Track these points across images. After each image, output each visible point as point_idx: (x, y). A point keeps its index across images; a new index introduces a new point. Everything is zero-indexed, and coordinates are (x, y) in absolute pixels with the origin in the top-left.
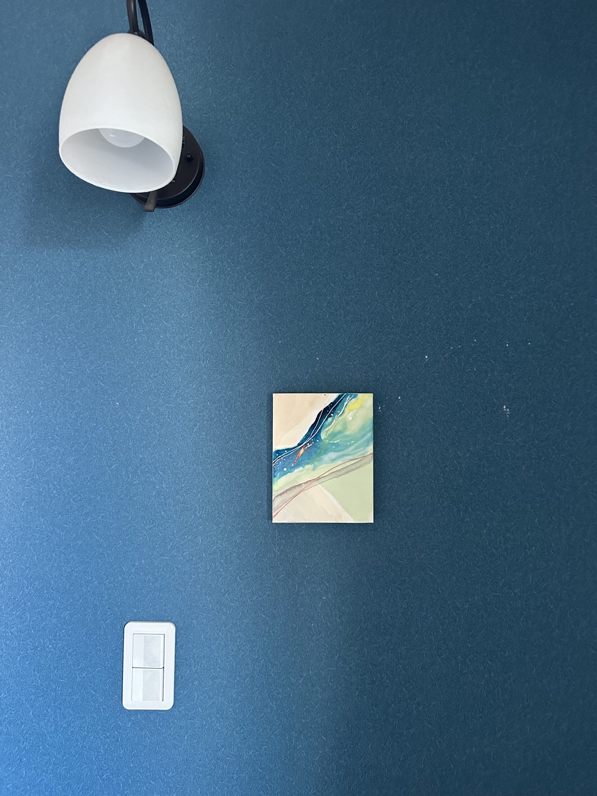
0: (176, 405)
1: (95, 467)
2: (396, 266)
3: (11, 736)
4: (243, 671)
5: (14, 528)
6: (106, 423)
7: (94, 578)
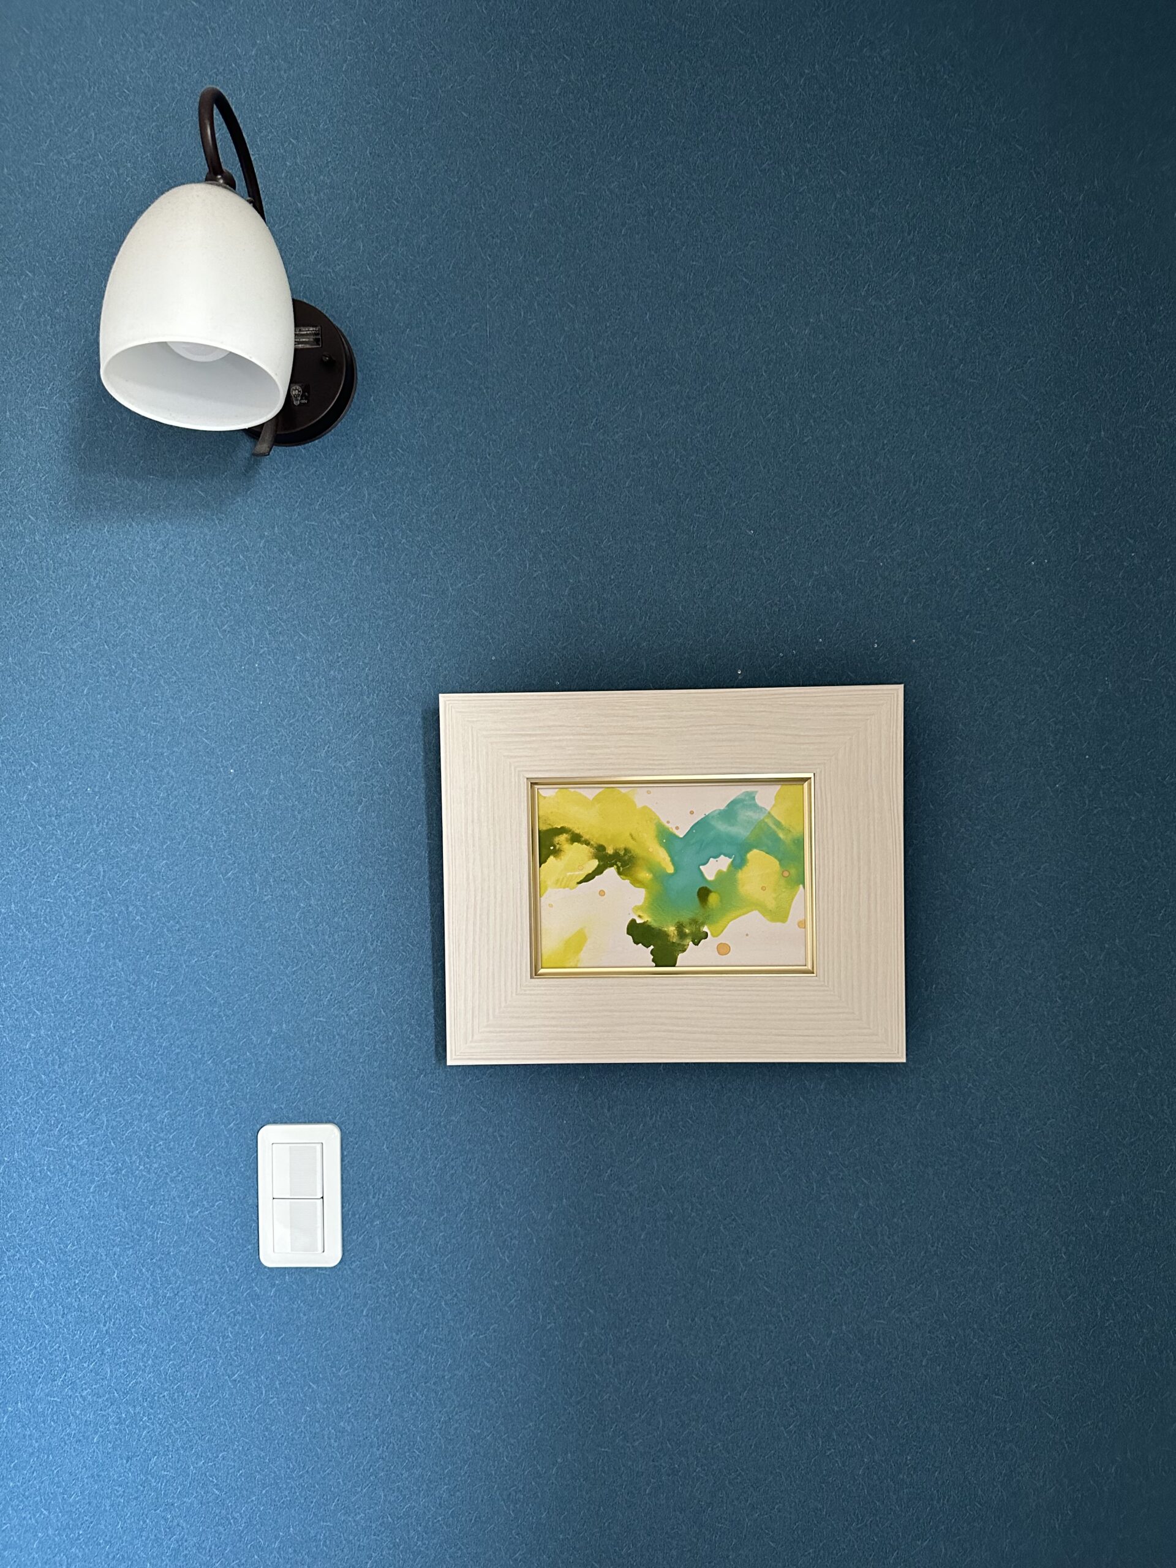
0: (327, 770)
1: (200, 875)
2: (682, 521)
3: (86, 1312)
4: (454, 1201)
5: (75, 978)
6: (215, 803)
7: (206, 1055)
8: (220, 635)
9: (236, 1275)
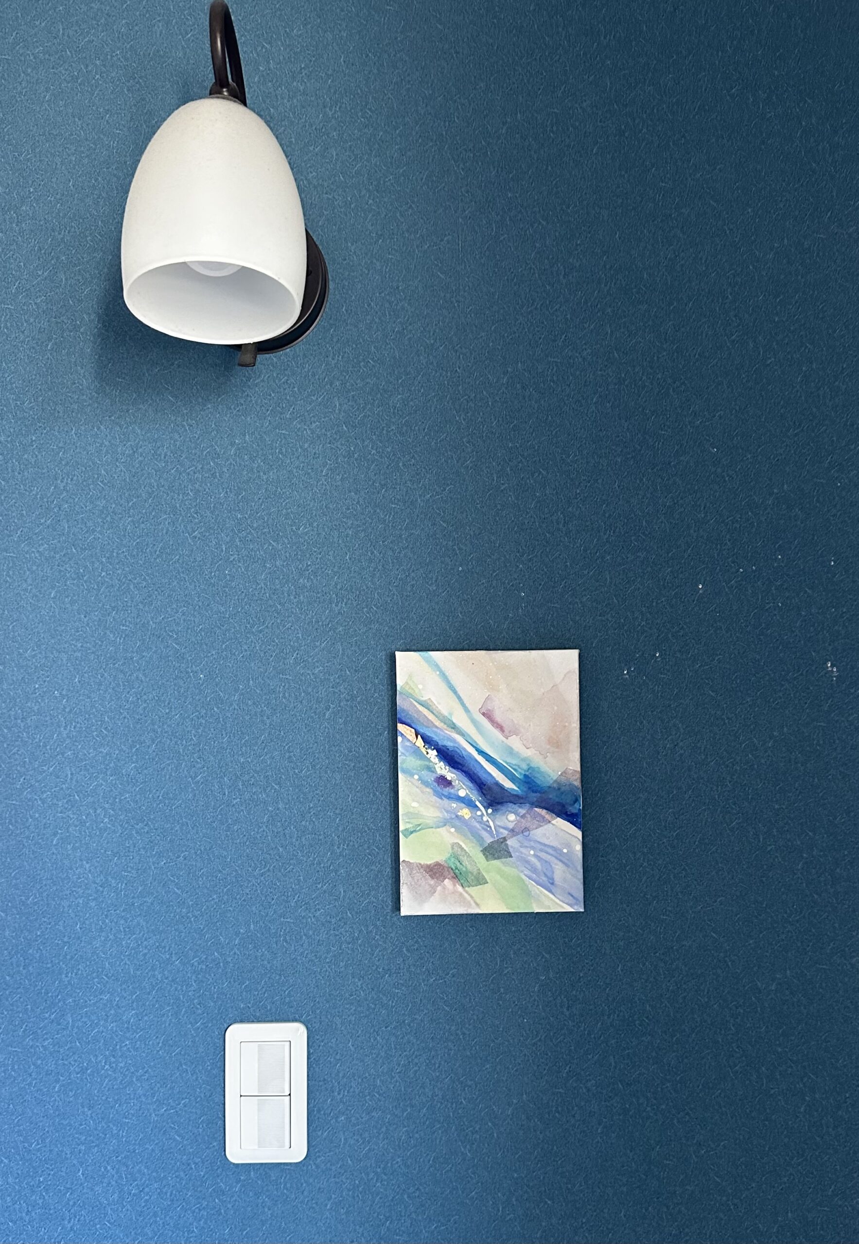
0: (296, 676)
1: (170, 778)
2: (647, 437)
3: (50, 1209)
4: (417, 1097)
6: (185, 707)
7: (173, 955)
8: (190, 541)
9: (202, 1171)
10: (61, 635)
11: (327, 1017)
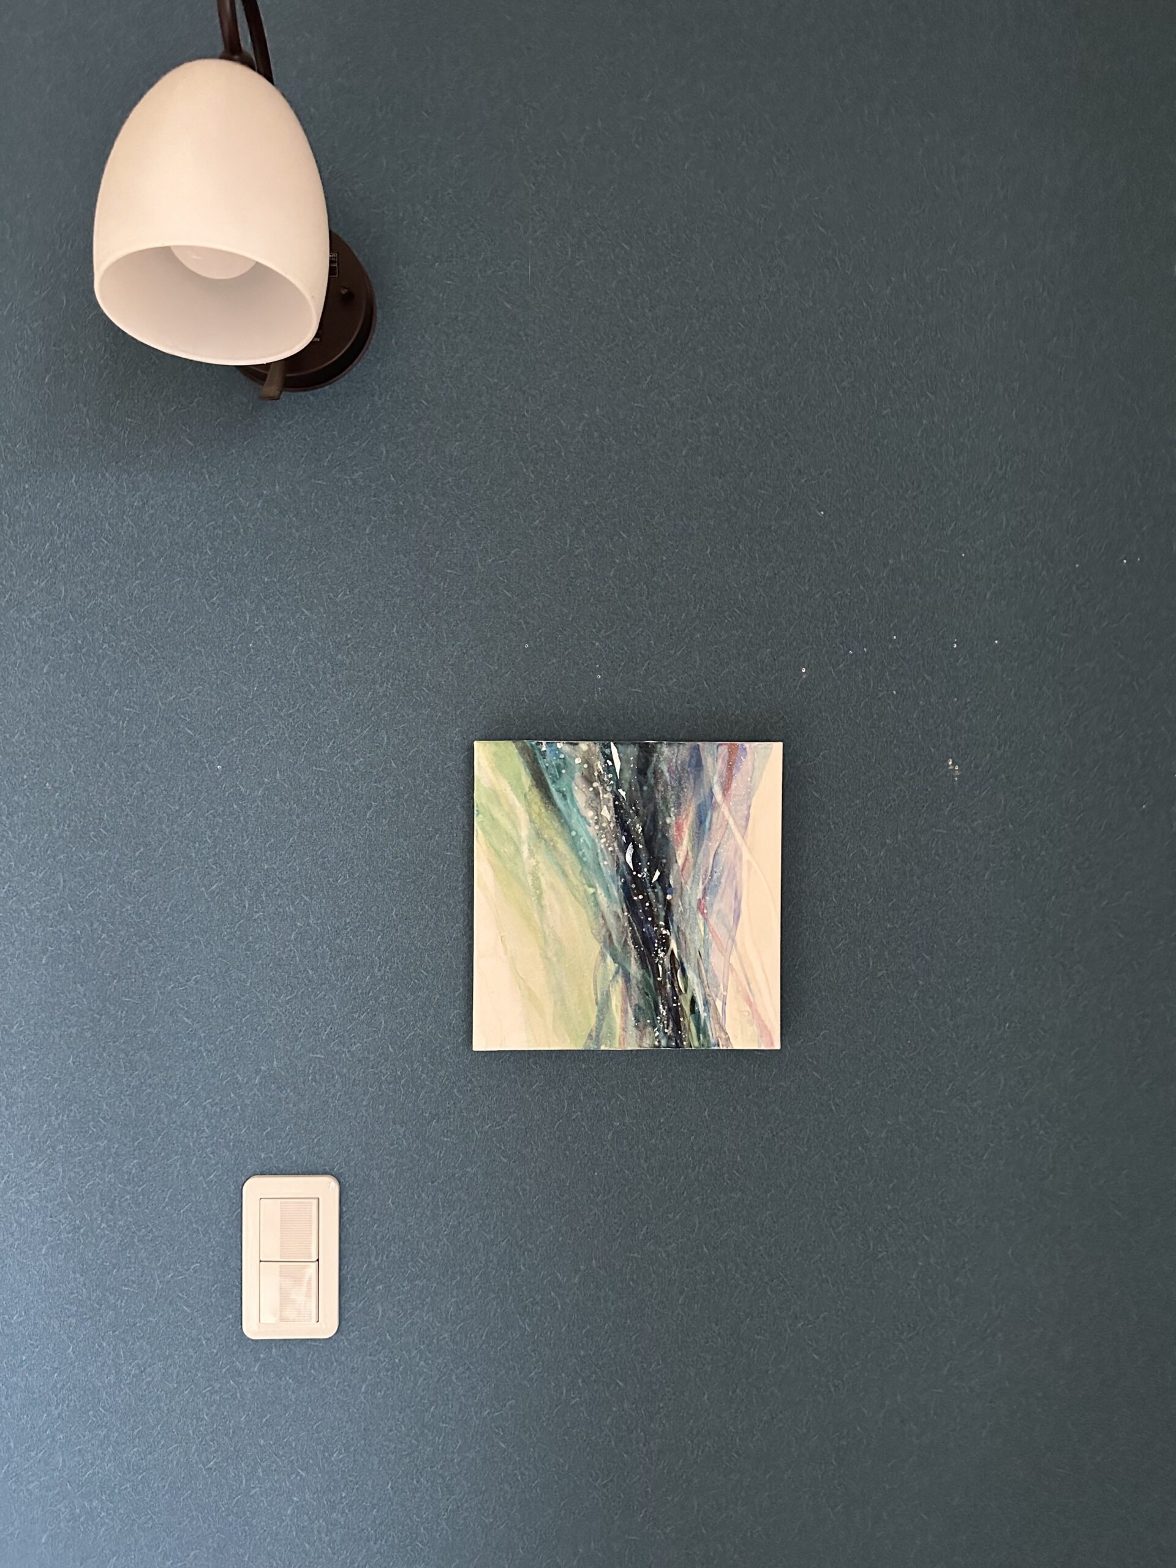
0: (331, 769)
1: (179, 887)
2: (744, 497)
4: (468, 1263)
5: (27, 1005)
6: (198, 804)
7: (182, 1096)
8: (208, 608)
9: (214, 1348)
10: (54, 718)
11: (363, 1170)
